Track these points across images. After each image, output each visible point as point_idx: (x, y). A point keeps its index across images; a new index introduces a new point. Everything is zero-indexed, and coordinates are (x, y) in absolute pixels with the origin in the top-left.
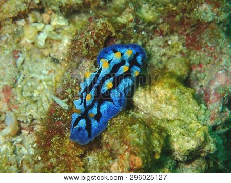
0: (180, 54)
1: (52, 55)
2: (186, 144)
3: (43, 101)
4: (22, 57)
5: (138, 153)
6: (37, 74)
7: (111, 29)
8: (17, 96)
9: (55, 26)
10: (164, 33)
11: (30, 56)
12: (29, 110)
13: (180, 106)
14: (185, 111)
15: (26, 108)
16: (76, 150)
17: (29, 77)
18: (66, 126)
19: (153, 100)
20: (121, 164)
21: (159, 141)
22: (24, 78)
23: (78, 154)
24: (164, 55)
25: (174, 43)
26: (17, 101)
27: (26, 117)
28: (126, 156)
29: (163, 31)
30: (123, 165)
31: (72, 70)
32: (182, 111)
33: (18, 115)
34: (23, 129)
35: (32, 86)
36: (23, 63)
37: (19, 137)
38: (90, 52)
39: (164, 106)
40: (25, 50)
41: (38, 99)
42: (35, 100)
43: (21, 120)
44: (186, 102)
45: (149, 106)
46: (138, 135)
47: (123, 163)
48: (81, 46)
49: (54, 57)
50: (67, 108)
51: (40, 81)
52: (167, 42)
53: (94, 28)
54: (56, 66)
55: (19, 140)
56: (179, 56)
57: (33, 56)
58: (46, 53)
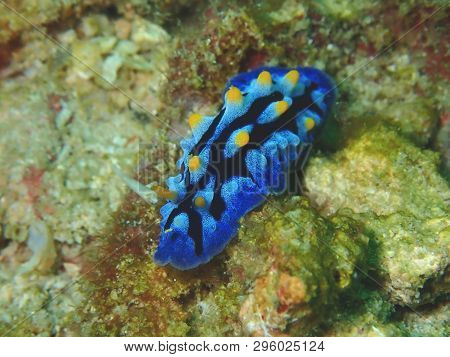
0: (415, 92)
1: (133, 105)
2: (417, 261)
3: (112, 199)
4: (69, 108)
5: (298, 269)
6: (102, 144)
7: (254, 32)
8: (54, 188)
9: (141, 43)
10: (378, 46)
11: (87, 108)
12: (79, 216)
13: (407, 189)
14: (418, 200)
15: (72, 212)
16: (170, 284)
17: (83, 151)
18: (151, 236)
19: (347, 181)
20: (260, 299)
21: (349, 249)
22: (71, 154)
23: (174, 294)
24: (380, 97)
25: (400, 68)
26: (54, 198)
27: (73, 232)
28: (272, 278)
29: (375, 43)
30: (265, 300)
31: (170, 124)
32: (413, 202)
33: (55, 228)
34: (69, 261)
35: (87, 168)
36: (71, 120)
37: (58, 278)
38: (209, 84)
39: (372, 192)
40: (75, 94)
41: (100, 195)
42: (93, 194)
43: (62, 237)
44: (421, 182)
45: (340, 195)
46: (298, 232)
47: (266, 295)
48: (188, 70)
49: (139, 110)
50: (155, 201)
51: (106, 157)
52: (384, 68)
53: (216, 31)
54: (144, 129)
55: (60, 285)
56: (411, 97)
57: (94, 108)
58: (121, 100)
